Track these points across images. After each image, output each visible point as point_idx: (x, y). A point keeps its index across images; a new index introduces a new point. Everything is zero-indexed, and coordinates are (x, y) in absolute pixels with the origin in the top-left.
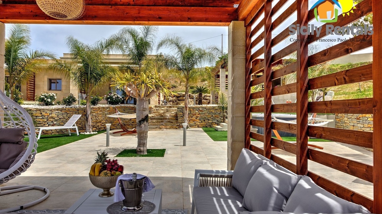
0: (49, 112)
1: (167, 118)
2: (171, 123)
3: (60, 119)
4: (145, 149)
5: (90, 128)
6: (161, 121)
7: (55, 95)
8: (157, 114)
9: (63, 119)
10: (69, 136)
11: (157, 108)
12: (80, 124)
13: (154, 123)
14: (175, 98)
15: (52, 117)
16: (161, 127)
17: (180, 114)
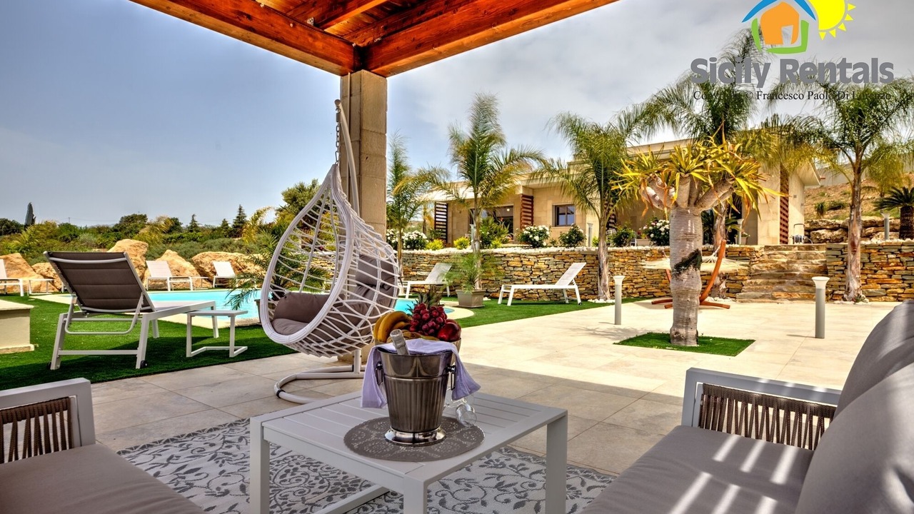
0: (533, 259)
1: (795, 274)
2: (807, 287)
3: (552, 272)
4: (692, 333)
5: (606, 291)
6: (777, 281)
7: (547, 229)
8: (769, 264)
9: (556, 273)
10: (565, 303)
11: (770, 252)
12: (589, 283)
13: (758, 285)
14: (840, 233)
15: (539, 269)
16: (775, 294)
17: (835, 263)
